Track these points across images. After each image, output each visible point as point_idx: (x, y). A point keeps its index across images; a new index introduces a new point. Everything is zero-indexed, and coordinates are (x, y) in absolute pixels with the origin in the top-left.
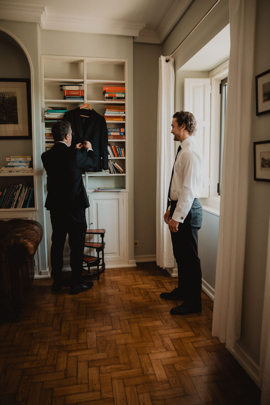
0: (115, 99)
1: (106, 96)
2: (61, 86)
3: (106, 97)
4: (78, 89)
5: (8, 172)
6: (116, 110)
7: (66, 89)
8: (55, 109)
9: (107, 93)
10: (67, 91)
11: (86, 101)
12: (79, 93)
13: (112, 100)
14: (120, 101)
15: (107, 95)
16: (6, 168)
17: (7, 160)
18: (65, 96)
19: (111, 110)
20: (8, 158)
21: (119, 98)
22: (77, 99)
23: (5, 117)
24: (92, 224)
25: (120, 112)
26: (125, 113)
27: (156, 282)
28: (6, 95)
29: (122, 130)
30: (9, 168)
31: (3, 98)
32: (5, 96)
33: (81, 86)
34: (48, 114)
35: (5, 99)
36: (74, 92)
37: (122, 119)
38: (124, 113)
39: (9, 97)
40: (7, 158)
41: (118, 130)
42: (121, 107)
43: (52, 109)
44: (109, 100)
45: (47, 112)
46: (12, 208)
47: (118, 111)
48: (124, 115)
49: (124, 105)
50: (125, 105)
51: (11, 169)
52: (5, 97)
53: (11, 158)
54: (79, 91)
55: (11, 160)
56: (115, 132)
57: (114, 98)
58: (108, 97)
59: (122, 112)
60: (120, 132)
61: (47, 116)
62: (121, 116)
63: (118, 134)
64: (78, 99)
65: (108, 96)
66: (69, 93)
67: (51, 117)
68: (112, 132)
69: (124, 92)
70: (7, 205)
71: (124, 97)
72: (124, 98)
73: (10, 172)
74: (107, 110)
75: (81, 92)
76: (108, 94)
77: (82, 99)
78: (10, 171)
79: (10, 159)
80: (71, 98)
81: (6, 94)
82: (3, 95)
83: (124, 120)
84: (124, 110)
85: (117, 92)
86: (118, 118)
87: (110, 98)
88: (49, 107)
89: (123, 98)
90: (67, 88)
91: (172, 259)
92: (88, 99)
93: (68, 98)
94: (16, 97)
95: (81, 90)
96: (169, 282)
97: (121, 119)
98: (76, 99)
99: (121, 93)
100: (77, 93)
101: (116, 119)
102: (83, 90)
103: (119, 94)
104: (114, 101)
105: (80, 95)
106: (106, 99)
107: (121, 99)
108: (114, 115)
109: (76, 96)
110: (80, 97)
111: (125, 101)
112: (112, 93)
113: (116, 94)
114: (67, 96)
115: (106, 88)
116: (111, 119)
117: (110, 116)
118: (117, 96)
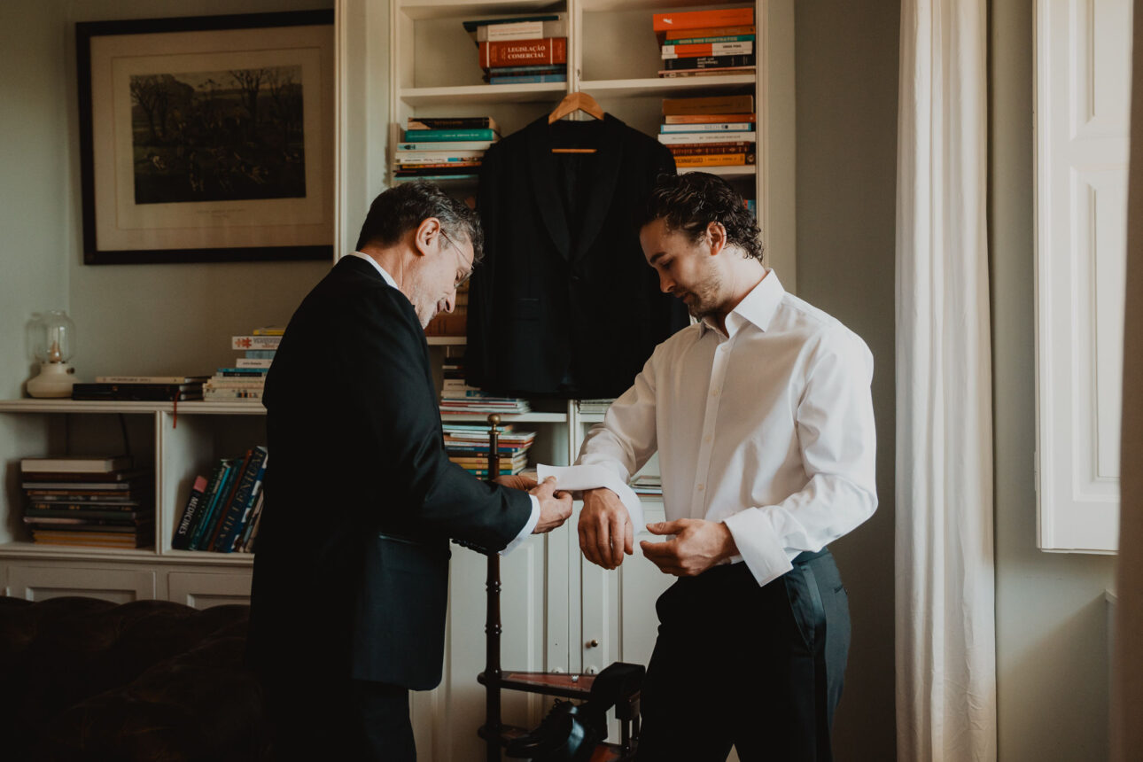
0: (707, 66)
1: (664, 57)
2: (471, 27)
3: (667, 61)
4: (540, 36)
5: (235, 395)
6: (712, 118)
7: (491, 39)
8: (438, 127)
9: (672, 44)
10: (494, 48)
11: (576, 84)
12: (547, 52)
13: (692, 74)
14: (730, 72)
15: (669, 52)
16: (228, 379)
17: (235, 347)
18: (486, 70)
19: (687, 118)
20: (242, 338)
21: (725, 63)
22: (536, 77)
23: (256, 171)
24: (594, 644)
25: (731, 127)
26: (753, 128)
28: (264, 83)
30: (237, 379)
31: (253, 93)
32: (257, 85)
33: (556, 18)
34: (408, 148)
35: (259, 94)
36: (525, 49)
37: (738, 156)
38: (747, 126)
39: (274, 87)
40: (235, 339)
42: (738, 102)
43: (425, 127)
44: (679, 75)
45: (407, 138)
46: (241, 549)
47: (723, 119)
48: (750, 137)
49: (750, 89)
50: (753, 93)
51: (246, 385)
52: (261, 87)
53: (251, 338)
54: (545, 41)
55: (250, 348)
57: (701, 62)
58: (673, 60)
59: (740, 126)
61: (404, 158)
62: (734, 145)
64: (543, 77)
65: (676, 56)
66: (503, 57)
67: (422, 162)
69: (748, 32)
70: (222, 536)
71: (750, 52)
72: (751, 59)
73: (240, 395)
74: (669, 119)
75: (555, 48)
76: (675, 45)
77: (557, 77)
78: (242, 391)
79: (247, 343)
80: (513, 75)
81: (264, 78)
82: (251, 81)
83: (747, 163)
84: (748, 113)
85: (715, 32)
86: (721, 153)
87: (684, 64)
88: (415, 120)
89: (744, 60)
90: (497, 33)
92: (586, 76)
93: (500, 75)
94: (300, 87)
95: (556, 40)
97: (733, 156)
98: (531, 78)
99: (735, 39)
100: (538, 52)
101: (711, 160)
102: (562, 35)
103: (727, 41)
104: (703, 75)
105: (551, 62)
106: (667, 68)
107: (735, 65)
108: (701, 138)
109: (532, 66)
110: (552, 68)
111: (754, 71)
112: (695, 41)
113: (711, 43)
114: (493, 66)
115: (666, 20)
116: (689, 158)
117: (684, 145)
118: (714, 54)
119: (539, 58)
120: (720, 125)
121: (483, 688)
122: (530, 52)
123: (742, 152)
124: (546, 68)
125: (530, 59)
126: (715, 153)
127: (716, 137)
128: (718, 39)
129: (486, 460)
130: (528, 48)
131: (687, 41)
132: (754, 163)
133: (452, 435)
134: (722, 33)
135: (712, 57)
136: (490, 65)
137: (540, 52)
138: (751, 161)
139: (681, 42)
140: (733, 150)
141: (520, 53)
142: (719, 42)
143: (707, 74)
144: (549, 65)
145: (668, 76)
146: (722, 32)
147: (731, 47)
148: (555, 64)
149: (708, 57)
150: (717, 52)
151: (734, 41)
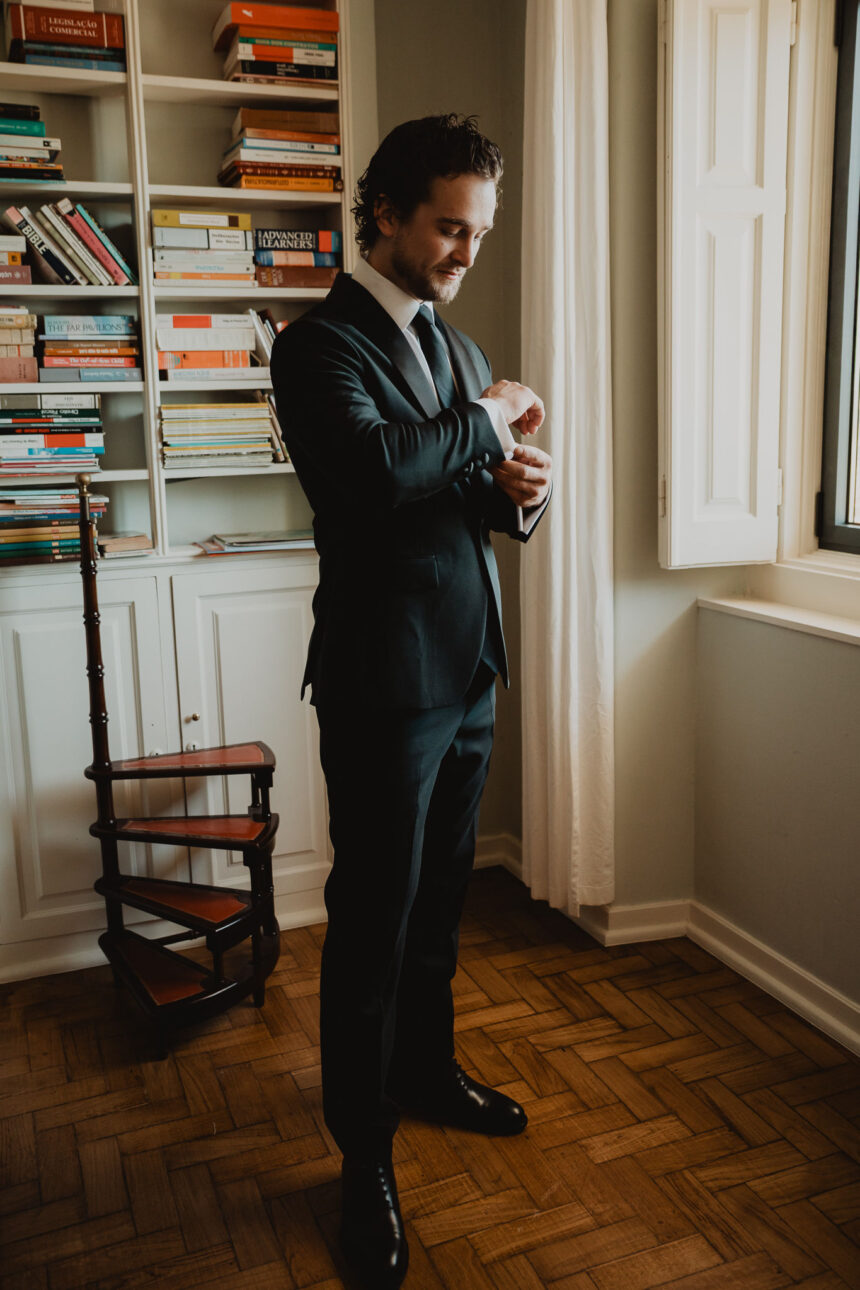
0: (288, 74)
1: (241, 57)
3: (243, 62)
4: (90, 9)
6: (297, 136)
7: (25, 2)
9: (247, 42)
10: (30, 14)
11: (139, 77)
12: (99, 30)
13: (271, 82)
14: (312, 85)
15: (245, 52)
18: (18, 43)
19: (269, 133)
21: (307, 73)
22: (88, 62)
24: (195, 718)
25: (317, 147)
26: (339, 153)
27: (545, 986)
29: (327, 239)
36: (70, 24)
37: (326, 181)
38: (333, 149)
41: (306, 240)
42: (322, 120)
44: (257, 81)
47: (308, 137)
48: (335, 161)
49: (332, 107)
50: (337, 112)
54: (96, 16)
56: (290, 249)
57: (281, 69)
58: (250, 62)
59: (326, 148)
60: (316, 251)
62: (321, 168)
63: (308, 260)
64: (94, 63)
65: (253, 58)
66: (43, 28)
68: (276, 249)
69: (330, 40)
71: (332, 64)
72: (332, 73)
74: (248, 131)
75: (109, 26)
76: (254, 44)
77: (115, 65)
80: (54, 54)
83: (336, 190)
84: (331, 135)
85: (293, 36)
86: (308, 176)
87: (262, 68)
89: (327, 73)
91: (607, 866)
92: (150, 69)
93: (36, 53)
95: (110, 16)
96: (610, 980)
97: (321, 181)
98: (79, 62)
99: (317, 46)
100: (88, 29)
101: (299, 183)
102: (118, 11)
103: (310, 48)
104: (283, 85)
105: (106, 45)
106: (244, 71)
107: (318, 77)
108: (286, 157)
109: (79, 46)
110: (103, 52)
111: (336, 87)
112: (273, 43)
113: (291, 48)
114: (27, 41)
115: (245, 12)
116: (274, 179)
117: (269, 163)
118: (295, 61)
119: (89, 37)
120: (306, 145)
121: (92, 784)
122: (79, 28)
123: (331, 177)
124: (97, 52)
125: (77, 37)
126: (302, 176)
127: (302, 158)
128: (298, 44)
129: (77, 528)
130: (75, 22)
131: (263, 42)
132: (341, 191)
133: (17, 503)
134: (304, 36)
135: (292, 64)
136: (27, 37)
137: (91, 29)
138: (339, 187)
139: (257, 41)
140: (321, 174)
141: (65, 27)
142: (303, 48)
143: (287, 83)
144: (101, 47)
145: (245, 80)
146: (301, 36)
147: (312, 55)
148: (109, 49)
149: (289, 64)
150: (298, 58)
151: (314, 49)
